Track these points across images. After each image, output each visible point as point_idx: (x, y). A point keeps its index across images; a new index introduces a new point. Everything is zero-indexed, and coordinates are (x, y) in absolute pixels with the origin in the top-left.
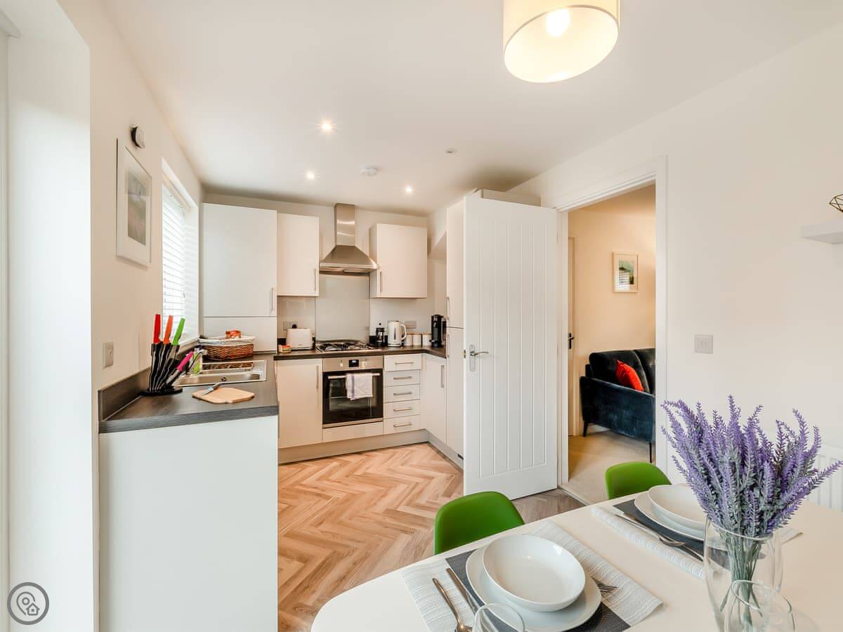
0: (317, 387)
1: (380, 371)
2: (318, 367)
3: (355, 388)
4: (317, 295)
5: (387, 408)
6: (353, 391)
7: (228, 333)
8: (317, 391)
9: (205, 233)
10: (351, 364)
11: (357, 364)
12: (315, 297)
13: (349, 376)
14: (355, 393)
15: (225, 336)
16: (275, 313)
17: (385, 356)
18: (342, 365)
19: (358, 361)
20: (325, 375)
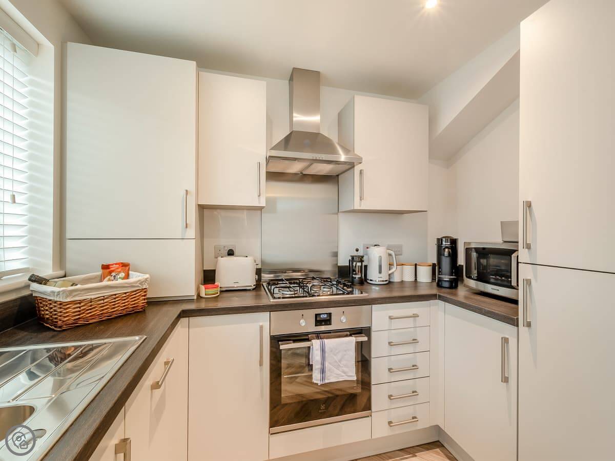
0: (261, 364)
1: (366, 331)
2: (261, 327)
3: (327, 364)
4: (263, 204)
5: (378, 395)
6: (323, 371)
7: (105, 267)
8: (261, 370)
9: (71, 95)
10: (319, 322)
11: (328, 322)
12: (261, 209)
13: (316, 344)
14: (327, 373)
15: (100, 272)
16: (192, 232)
17: (373, 306)
18: (303, 322)
19: (330, 315)
20: (276, 340)
